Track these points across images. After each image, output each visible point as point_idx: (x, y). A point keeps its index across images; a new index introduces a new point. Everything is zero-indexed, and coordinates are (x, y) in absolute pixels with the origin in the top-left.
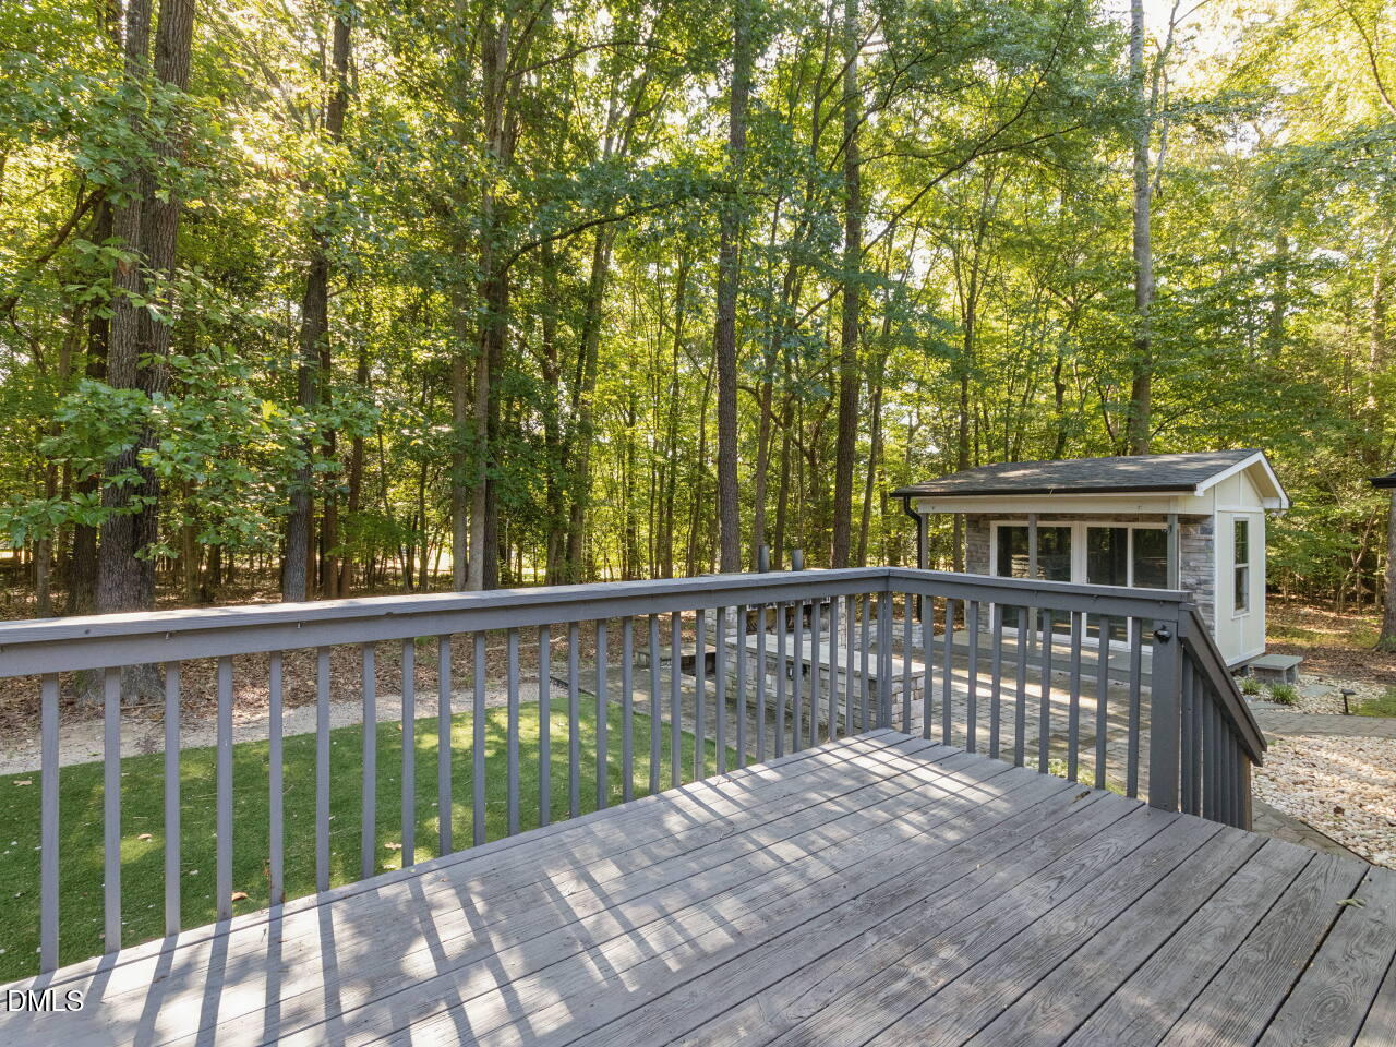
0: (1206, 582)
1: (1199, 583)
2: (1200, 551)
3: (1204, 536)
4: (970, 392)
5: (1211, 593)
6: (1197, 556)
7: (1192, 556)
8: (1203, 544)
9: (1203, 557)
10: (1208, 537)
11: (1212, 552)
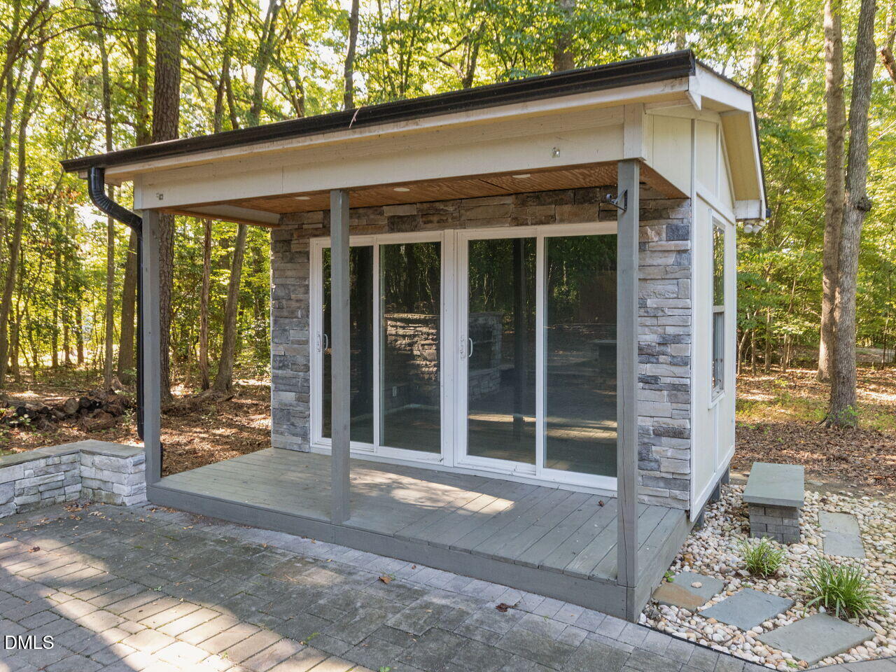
0: (677, 339)
1: (663, 344)
2: (666, 275)
3: (673, 245)
4: (360, 50)
5: (685, 362)
6: (659, 287)
7: (651, 286)
8: (671, 259)
9: (671, 287)
10: (681, 244)
11: (689, 277)
